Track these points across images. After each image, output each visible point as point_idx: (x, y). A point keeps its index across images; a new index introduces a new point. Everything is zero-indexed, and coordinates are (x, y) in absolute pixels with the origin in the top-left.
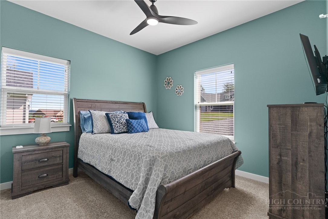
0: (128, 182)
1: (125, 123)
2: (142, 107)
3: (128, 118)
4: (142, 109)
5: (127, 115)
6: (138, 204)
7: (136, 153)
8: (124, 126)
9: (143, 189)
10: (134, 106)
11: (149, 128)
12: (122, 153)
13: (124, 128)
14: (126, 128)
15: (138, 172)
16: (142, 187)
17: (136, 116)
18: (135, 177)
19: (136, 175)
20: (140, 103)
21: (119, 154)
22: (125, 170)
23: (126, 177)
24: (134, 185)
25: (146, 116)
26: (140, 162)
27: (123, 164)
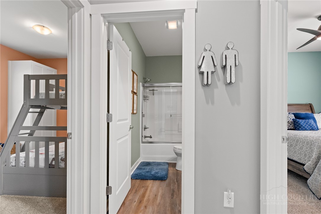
0: (302, 159)
1: (292, 122)
2: (309, 108)
3: (294, 118)
4: (309, 110)
5: (293, 116)
6: (312, 170)
7: (309, 140)
8: (291, 124)
9: (316, 162)
10: (298, 107)
11: (319, 128)
12: (294, 140)
13: (291, 126)
14: (293, 126)
15: (310, 153)
16: (315, 161)
17: (303, 116)
18: (308, 156)
19: (309, 155)
20: (305, 104)
21: (292, 141)
22: (298, 152)
23: (299, 155)
24: (307, 161)
25: (315, 117)
26: (312, 147)
27: (296, 148)
